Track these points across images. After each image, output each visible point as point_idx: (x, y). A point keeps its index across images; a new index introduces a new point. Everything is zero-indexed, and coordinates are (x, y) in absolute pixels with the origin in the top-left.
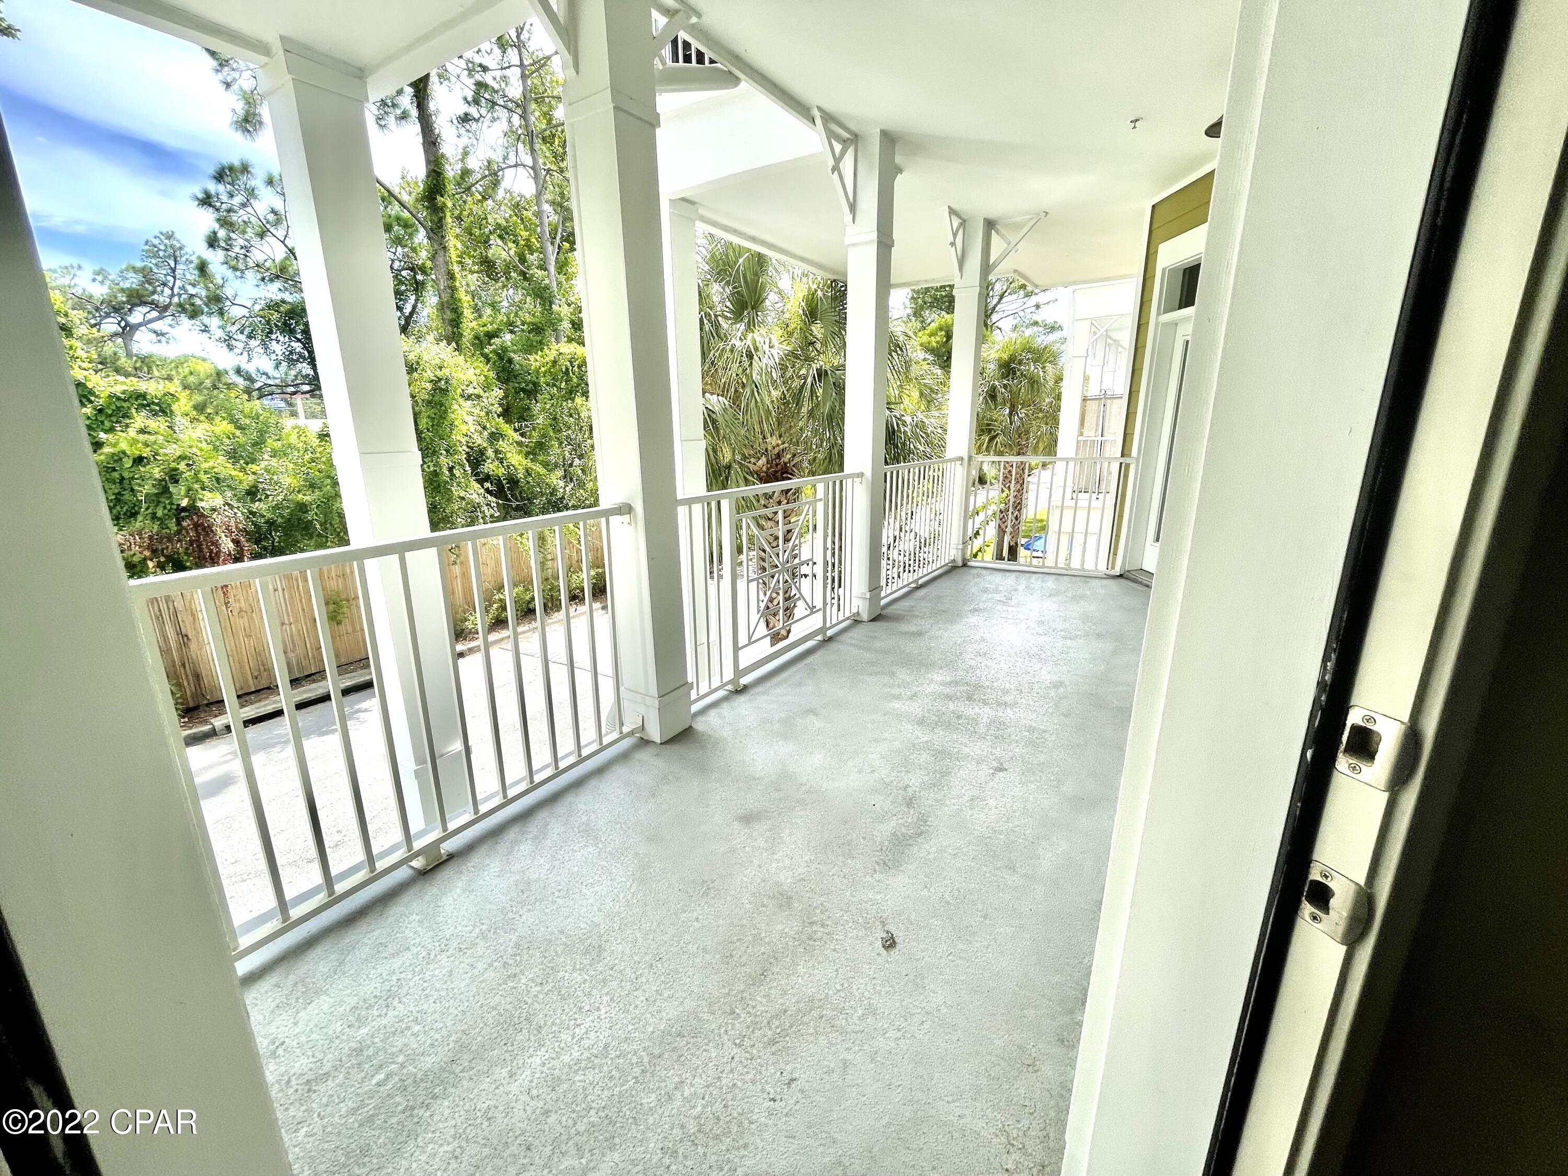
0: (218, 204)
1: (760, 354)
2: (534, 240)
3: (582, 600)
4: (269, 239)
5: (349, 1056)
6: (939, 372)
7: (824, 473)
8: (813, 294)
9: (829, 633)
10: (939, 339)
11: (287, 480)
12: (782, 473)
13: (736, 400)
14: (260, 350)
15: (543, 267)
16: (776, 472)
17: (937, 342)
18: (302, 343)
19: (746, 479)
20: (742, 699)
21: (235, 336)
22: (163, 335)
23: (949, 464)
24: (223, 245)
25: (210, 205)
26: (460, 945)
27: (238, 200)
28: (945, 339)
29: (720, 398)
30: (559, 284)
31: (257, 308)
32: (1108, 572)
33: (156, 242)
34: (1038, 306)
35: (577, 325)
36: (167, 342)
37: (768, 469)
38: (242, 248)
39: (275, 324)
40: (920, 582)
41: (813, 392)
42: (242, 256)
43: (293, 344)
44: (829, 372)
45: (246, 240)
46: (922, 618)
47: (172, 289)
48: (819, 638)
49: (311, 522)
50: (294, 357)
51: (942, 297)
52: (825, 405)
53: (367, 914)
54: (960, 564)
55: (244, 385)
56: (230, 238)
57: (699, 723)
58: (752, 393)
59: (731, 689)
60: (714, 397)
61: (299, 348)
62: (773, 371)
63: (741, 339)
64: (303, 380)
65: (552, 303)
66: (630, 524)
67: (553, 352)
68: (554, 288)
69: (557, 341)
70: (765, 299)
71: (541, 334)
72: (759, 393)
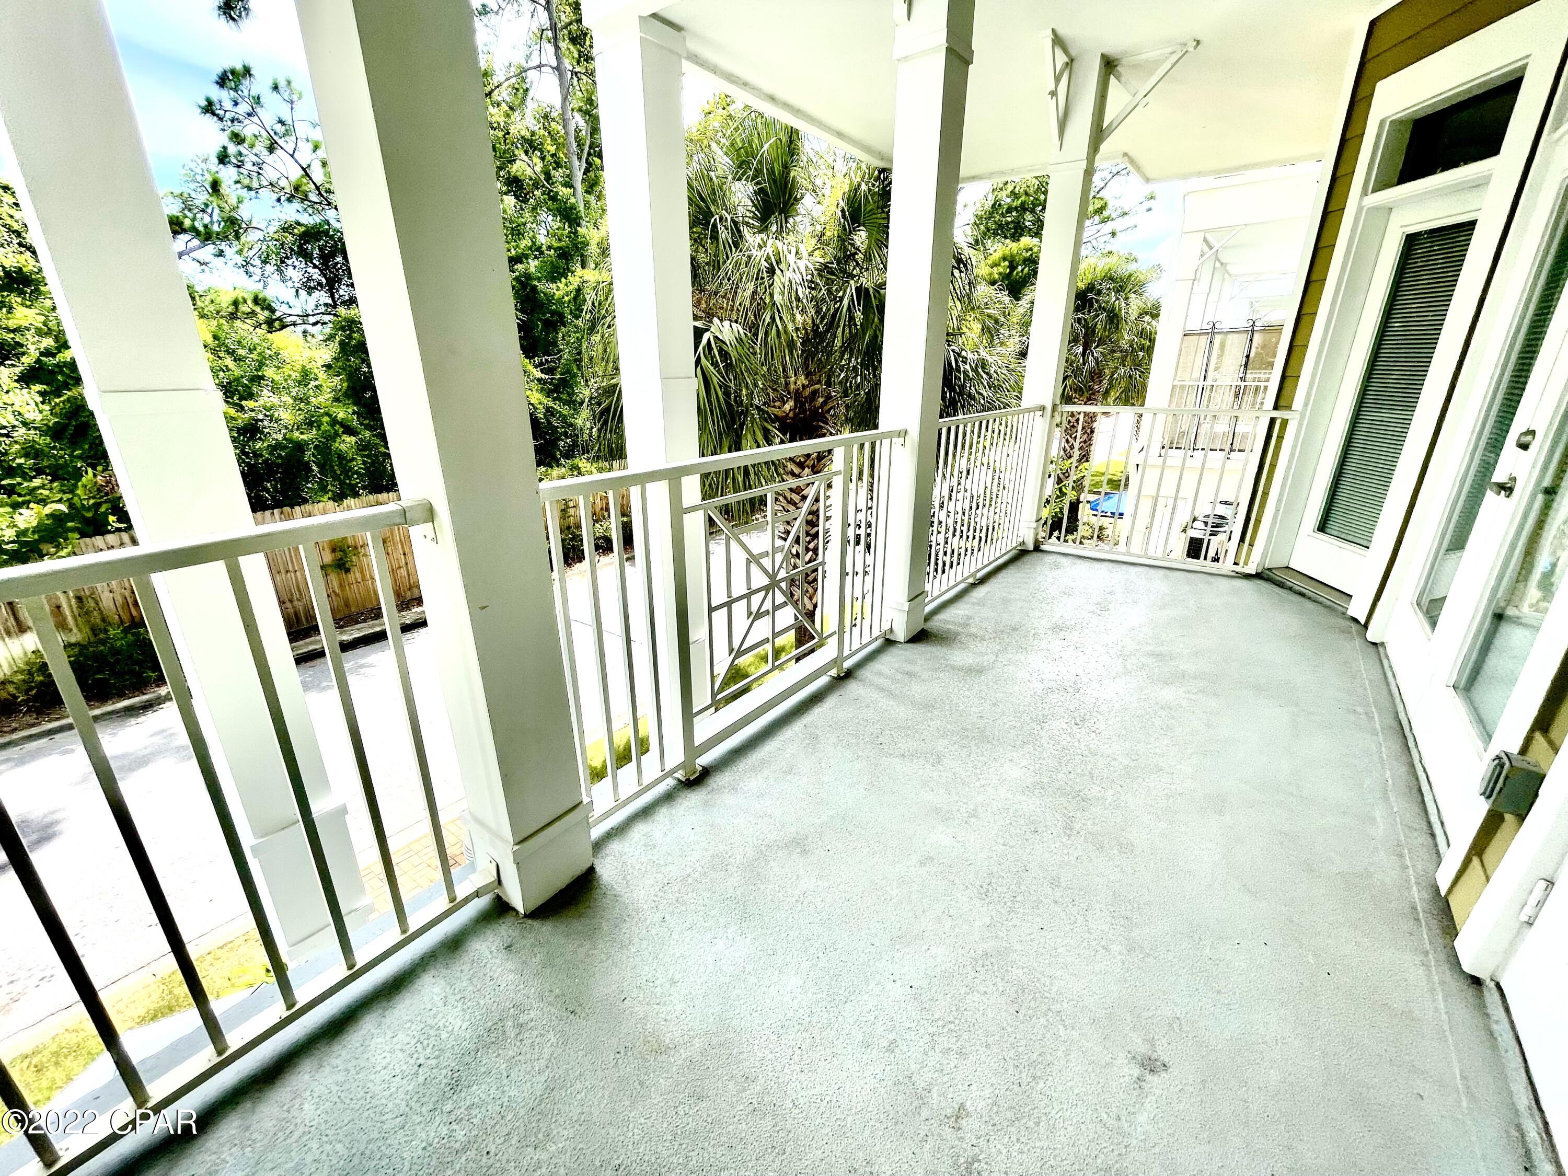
0: (221, 113)
1: (782, 266)
2: (562, 155)
4: (279, 152)
6: (1007, 299)
7: (858, 428)
8: (856, 190)
9: (847, 664)
10: (1001, 270)
11: (287, 416)
12: (812, 421)
13: (753, 328)
14: (276, 277)
15: (568, 185)
16: (805, 419)
17: (1000, 274)
18: (319, 269)
21: (252, 262)
22: (206, 264)
23: (1026, 415)
24: (235, 161)
25: (214, 114)
27: (243, 108)
28: (1008, 270)
29: (734, 325)
30: (587, 205)
31: (272, 229)
32: (1238, 569)
33: (193, 165)
34: (1113, 234)
35: (605, 252)
36: (211, 272)
37: (795, 414)
38: (254, 165)
39: (290, 248)
40: (979, 575)
41: (850, 317)
42: (255, 174)
43: (310, 270)
44: (871, 291)
45: (256, 155)
46: (983, 639)
47: (211, 216)
48: (834, 672)
49: (308, 463)
50: (312, 285)
51: (1007, 223)
52: (865, 334)
54: (1031, 547)
55: (263, 315)
56: (240, 154)
57: (609, 859)
58: (773, 318)
59: (679, 780)
60: (726, 323)
61: (315, 274)
62: (799, 288)
63: (760, 247)
64: (322, 309)
65: (579, 225)
66: (435, 539)
67: (577, 279)
68: (582, 208)
69: (583, 268)
70: (797, 200)
71: (567, 260)
72: (781, 318)
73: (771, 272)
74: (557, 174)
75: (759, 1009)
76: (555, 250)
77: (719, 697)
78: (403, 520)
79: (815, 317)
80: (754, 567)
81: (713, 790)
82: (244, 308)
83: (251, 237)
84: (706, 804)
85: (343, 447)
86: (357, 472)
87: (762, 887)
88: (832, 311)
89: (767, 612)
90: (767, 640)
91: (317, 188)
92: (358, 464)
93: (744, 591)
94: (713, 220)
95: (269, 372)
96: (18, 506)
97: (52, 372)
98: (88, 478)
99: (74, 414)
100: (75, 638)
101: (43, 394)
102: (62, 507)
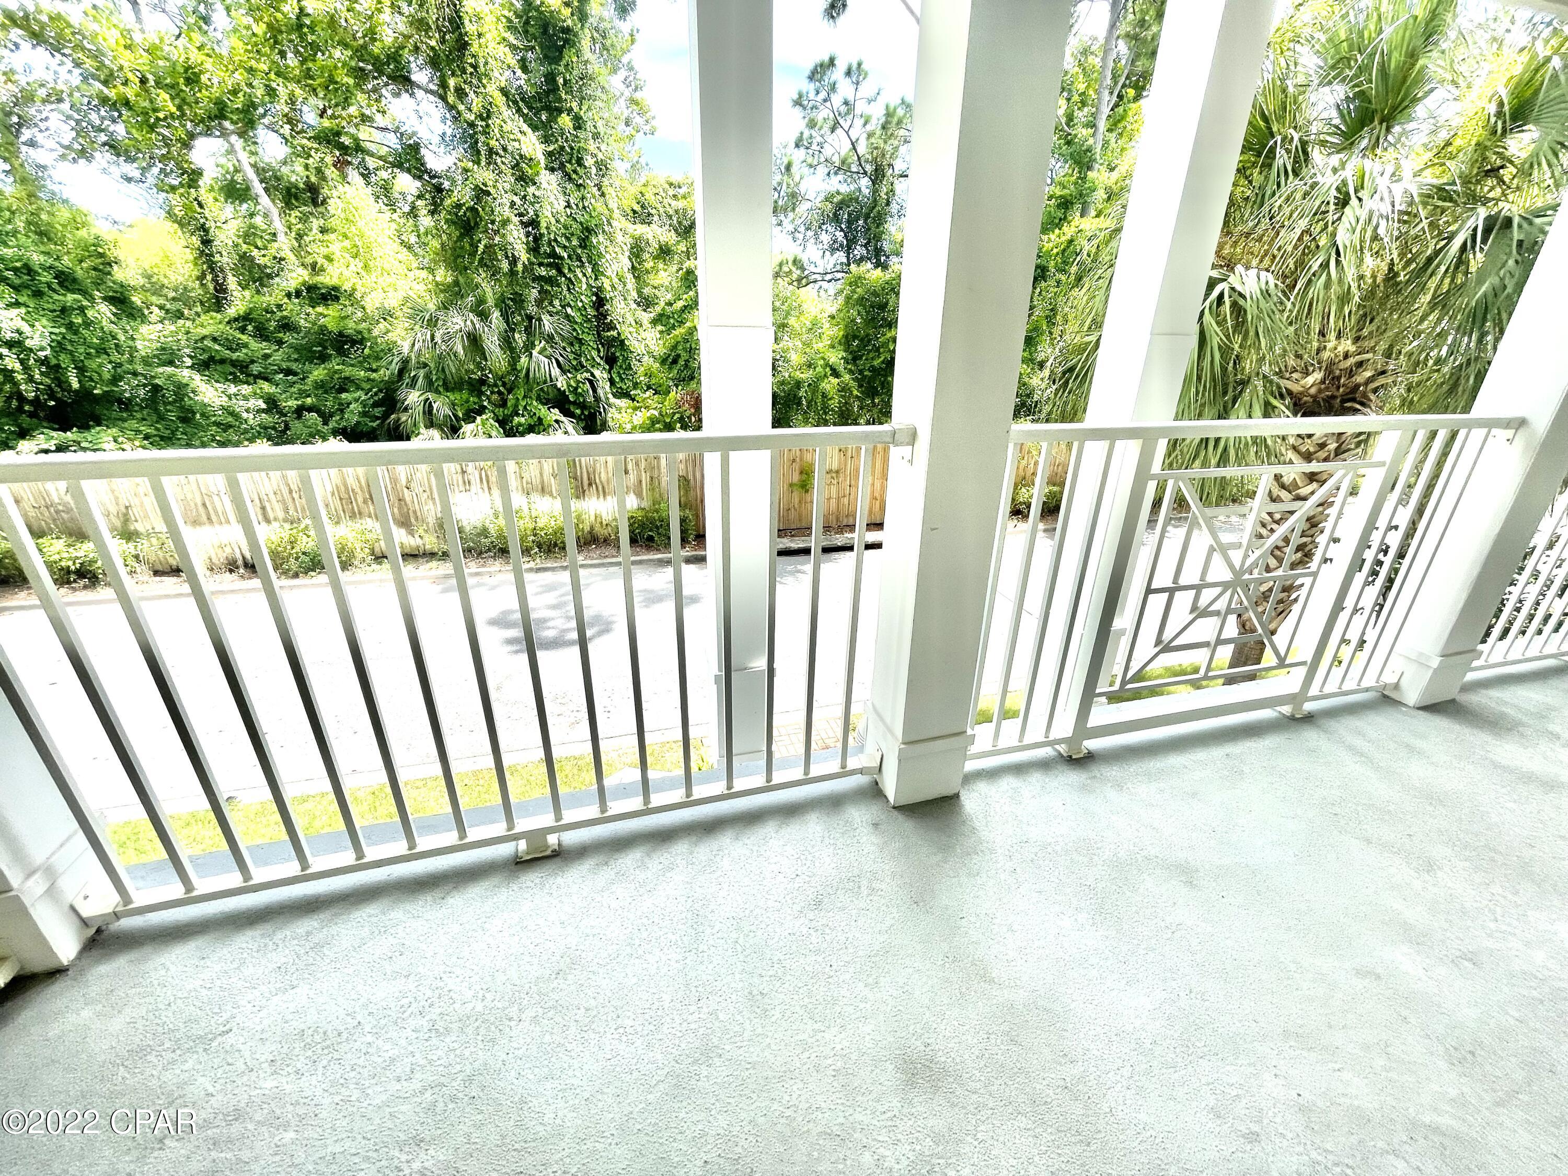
0: (806, 103)
1: (1364, 194)
2: (1091, 92)
3: (1026, 517)
7: (1431, 410)
9: (1309, 706)
12: (1344, 401)
14: (813, 240)
15: (1090, 124)
16: (1333, 397)
18: (844, 232)
19: (1267, 404)
20: (1073, 777)
21: (799, 229)
24: (806, 144)
25: (800, 105)
27: (822, 96)
29: (1263, 274)
30: (1106, 144)
31: (818, 200)
37: (1320, 391)
38: (818, 145)
39: (828, 215)
41: (1461, 261)
42: (818, 153)
43: (837, 233)
45: (822, 136)
48: (1286, 709)
49: (801, 398)
50: (836, 246)
53: (438, 886)
55: (796, 273)
56: (811, 137)
57: (974, 795)
58: (1325, 266)
59: (1060, 754)
60: (1253, 272)
61: (840, 235)
62: (1383, 223)
63: (1335, 171)
64: (838, 268)
65: (1089, 168)
66: (911, 462)
67: (1073, 229)
68: (1098, 150)
69: (1082, 216)
70: (1415, 100)
71: (1067, 208)
72: (1338, 262)
73: (1343, 202)
74: (1081, 114)
75: (1095, 1002)
76: (1057, 198)
77: (1129, 686)
78: (890, 440)
79: (1396, 261)
80: (1217, 558)
81: (1095, 777)
82: (785, 269)
83: (803, 208)
84: (1083, 788)
85: (828, 387)
86: (833, 410)
87: (1128, 894)
88: (1429, 252)
89: (1218, 613)
90: (1206, 644)
91: (859, 158)
92: (834, 403)
93: (1196, 581)
94: (1271, 143)
95: (792, 321)
96: (635, 409)
97: (669, 317)
98: (672, 394)
99: (674, 347)
100: (645, 504)
101: (661, 332)
102: (656, 413)
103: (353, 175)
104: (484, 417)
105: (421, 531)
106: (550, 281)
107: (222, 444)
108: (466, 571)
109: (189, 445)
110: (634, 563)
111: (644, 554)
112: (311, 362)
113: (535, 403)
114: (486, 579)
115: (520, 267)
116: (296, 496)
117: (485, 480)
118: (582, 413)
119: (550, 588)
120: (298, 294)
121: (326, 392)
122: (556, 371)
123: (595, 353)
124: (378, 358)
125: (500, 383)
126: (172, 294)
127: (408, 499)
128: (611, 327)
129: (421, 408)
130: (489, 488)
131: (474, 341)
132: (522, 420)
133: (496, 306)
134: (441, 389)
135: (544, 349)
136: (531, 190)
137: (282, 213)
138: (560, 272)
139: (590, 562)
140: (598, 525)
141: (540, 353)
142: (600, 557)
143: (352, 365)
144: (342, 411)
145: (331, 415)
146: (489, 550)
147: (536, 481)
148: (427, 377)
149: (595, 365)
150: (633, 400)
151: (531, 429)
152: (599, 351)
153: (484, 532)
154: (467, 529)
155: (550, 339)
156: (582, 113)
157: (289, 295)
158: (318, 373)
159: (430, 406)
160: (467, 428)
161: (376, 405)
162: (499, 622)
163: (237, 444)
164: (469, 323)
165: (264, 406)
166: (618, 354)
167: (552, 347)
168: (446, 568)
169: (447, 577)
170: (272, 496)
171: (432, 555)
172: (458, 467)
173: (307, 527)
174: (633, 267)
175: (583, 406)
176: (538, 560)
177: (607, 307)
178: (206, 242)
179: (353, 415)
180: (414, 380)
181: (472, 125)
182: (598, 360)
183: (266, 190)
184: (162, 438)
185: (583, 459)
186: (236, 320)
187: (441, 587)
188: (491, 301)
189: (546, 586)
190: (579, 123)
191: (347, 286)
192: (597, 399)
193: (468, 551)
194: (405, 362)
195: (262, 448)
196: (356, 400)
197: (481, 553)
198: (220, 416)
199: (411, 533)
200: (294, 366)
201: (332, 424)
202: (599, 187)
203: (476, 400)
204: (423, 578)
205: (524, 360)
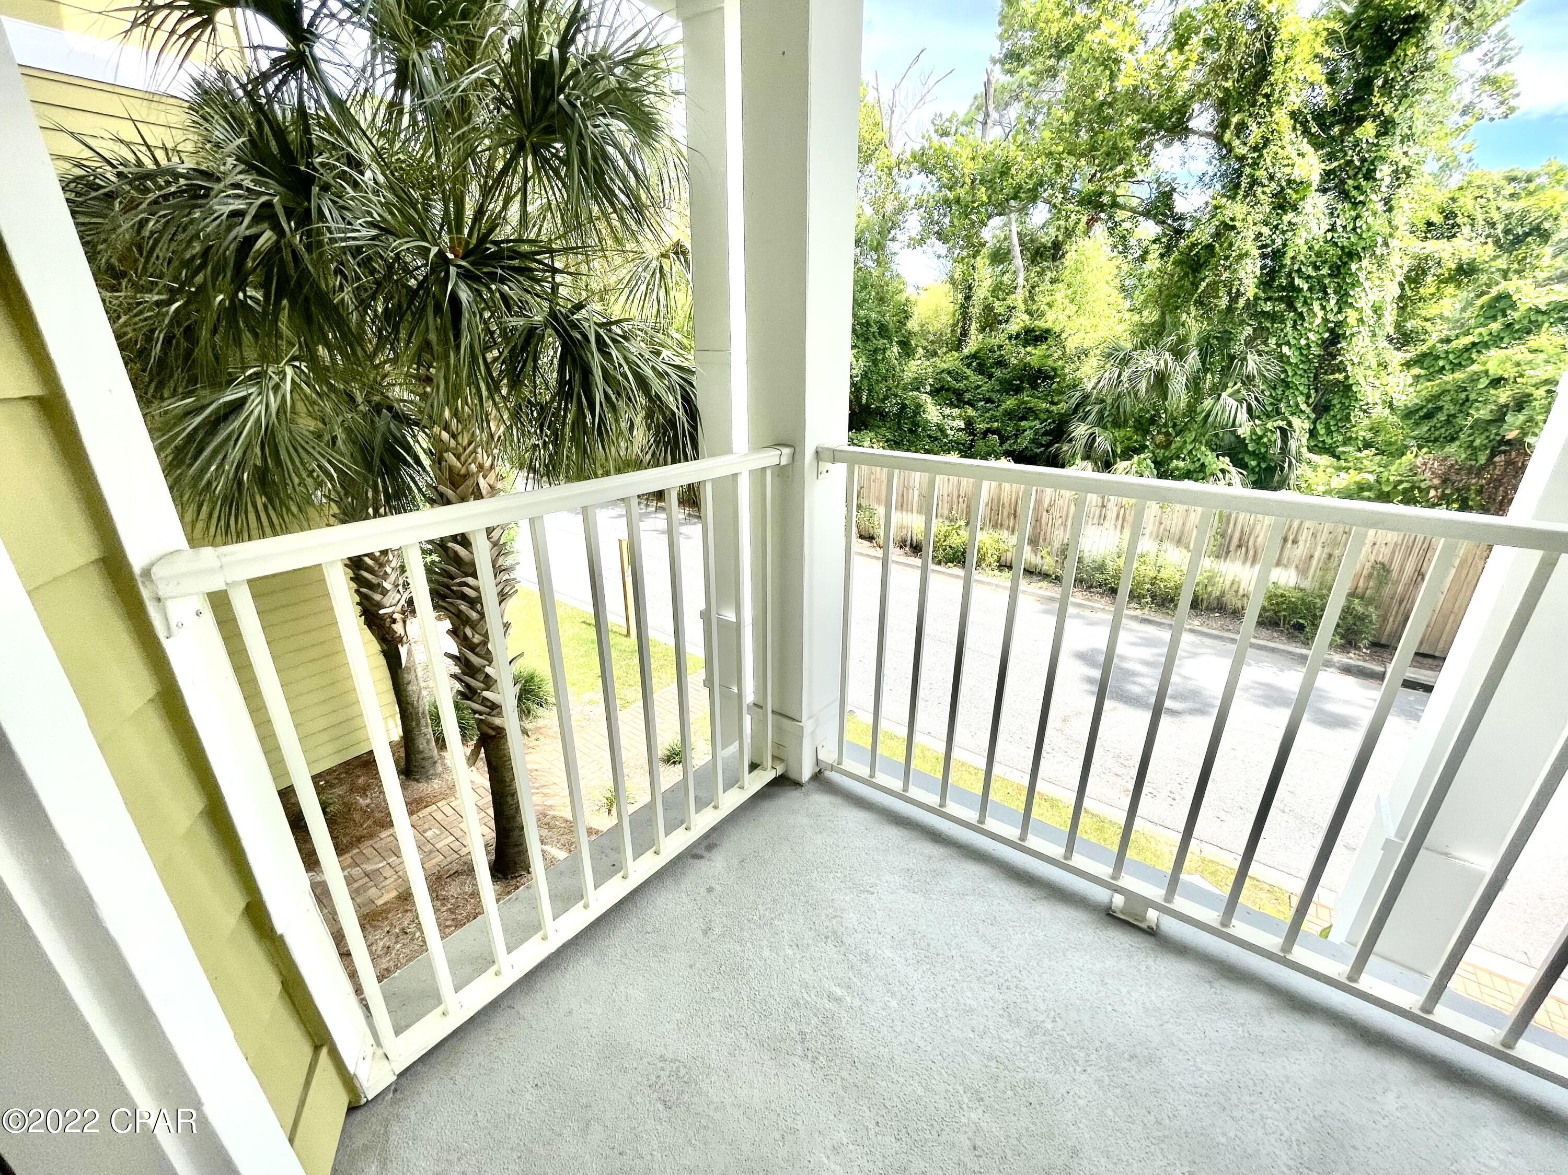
5: (861, 953)
26: (1012, 1006)
96: (1339, 469)
97: (1438, 358)
98: (1409, 457)
99: (1437, 397)
100: (1306, 584)
101: (1417, 378)
102: (1372, 478)
103: (1099, 230)
104: (1142, 456)
105: (1044, 553)
106: (1273, 317)
107: (928, 452)
108: (1071, 599)
109: (908, 450)
110: (1252, 646)
111: (1281, 642)
112: (1007, 393)
113: (1203, 448)
114: (1087, 613)
115: (1242, 302)
116: (961, 500)
117: (1121, 520)
118: (1259, 465)
119: (1149, 642)
120: (1018, 335)
121: (1010, 419)
122: (1243, 416)
123: (1301, 399)
124: (1062, 393)
125: (1170, 424)
126: (932, 338)
127: (1044, 520)
128: (1341, 368)
129: (1084, 441)
130: (1122, 527)
131: (1161, 380)
132: (1181, 464)
133: (1197, 345)
134: (1109, 425)
135: (1238, 391)
136: (1290, 216)
137: (1027, 269)
138: (1291, 306)
139: (1205, 630)
140: (1232, 593)
141: (1230, 396)
142: (1222, 628)
143: (1038, 398)
144: (1016, 436)
145: (1008, 438)
146: (1100, 586)
147: (1176, 530)
148: (1101, 413)
149: (1297, 411)
150: (1339, 458)
151: (1188, 475)
152: (1308, 396)
153: (1101, 568)
154: (1087, 561)
155: (1248, 380)
156: (1396, 115)
157: (1010, 338)
158: (1010, 403)
159: (1094, 439)
160: (1121, 465)
161: (1046, 433)
162: (1085, 657)
163: (937, 453)
164: (1162, 363)
165: (963, 426)
166: (1335, 402)
167: (1248, 390)
168: (1054, 591)
169: (1052, 599)
170: (945, 497)
171: (1045, 576)
172: (1100, 500)
173: (959, 527)
174: (1401, 298)
175: (1261, 457)
176: (1146, 610)
177: (1344, 344)
178: (968, 298)
179: (1024, 442)
180: (1087, 414)
181: (1241, 159)
182: (1303, 407)
183: (1021, 251)
184: (896, 442)
185: (1242, 516)
186: (967, 357)
187: (1044, 606)
188: (1193, 340)
189: (1146, 639)
190: (1386, 126)
191: (1057, 329)
192: (1284, 450)
193: (1079, 581)
194: (1086, 397)
195: (954, 458)
196: (1031, 428)
197: (1091, 587)
198: (933, 431)
199: (1035, 552)
200: (995, 396)
201: (1006, 446)
202: (1387, 201)
203: (1139, 438)
204: (1032, 594)
205: (1208, 403)
